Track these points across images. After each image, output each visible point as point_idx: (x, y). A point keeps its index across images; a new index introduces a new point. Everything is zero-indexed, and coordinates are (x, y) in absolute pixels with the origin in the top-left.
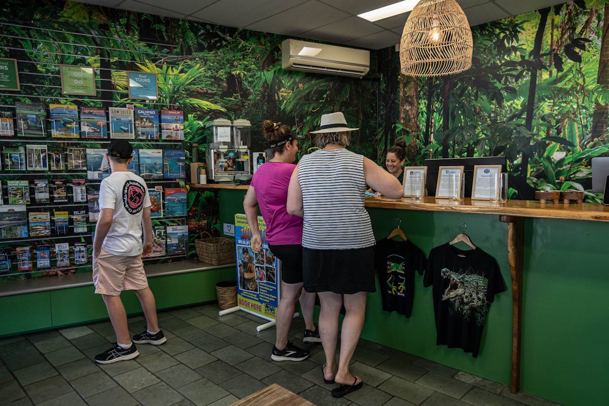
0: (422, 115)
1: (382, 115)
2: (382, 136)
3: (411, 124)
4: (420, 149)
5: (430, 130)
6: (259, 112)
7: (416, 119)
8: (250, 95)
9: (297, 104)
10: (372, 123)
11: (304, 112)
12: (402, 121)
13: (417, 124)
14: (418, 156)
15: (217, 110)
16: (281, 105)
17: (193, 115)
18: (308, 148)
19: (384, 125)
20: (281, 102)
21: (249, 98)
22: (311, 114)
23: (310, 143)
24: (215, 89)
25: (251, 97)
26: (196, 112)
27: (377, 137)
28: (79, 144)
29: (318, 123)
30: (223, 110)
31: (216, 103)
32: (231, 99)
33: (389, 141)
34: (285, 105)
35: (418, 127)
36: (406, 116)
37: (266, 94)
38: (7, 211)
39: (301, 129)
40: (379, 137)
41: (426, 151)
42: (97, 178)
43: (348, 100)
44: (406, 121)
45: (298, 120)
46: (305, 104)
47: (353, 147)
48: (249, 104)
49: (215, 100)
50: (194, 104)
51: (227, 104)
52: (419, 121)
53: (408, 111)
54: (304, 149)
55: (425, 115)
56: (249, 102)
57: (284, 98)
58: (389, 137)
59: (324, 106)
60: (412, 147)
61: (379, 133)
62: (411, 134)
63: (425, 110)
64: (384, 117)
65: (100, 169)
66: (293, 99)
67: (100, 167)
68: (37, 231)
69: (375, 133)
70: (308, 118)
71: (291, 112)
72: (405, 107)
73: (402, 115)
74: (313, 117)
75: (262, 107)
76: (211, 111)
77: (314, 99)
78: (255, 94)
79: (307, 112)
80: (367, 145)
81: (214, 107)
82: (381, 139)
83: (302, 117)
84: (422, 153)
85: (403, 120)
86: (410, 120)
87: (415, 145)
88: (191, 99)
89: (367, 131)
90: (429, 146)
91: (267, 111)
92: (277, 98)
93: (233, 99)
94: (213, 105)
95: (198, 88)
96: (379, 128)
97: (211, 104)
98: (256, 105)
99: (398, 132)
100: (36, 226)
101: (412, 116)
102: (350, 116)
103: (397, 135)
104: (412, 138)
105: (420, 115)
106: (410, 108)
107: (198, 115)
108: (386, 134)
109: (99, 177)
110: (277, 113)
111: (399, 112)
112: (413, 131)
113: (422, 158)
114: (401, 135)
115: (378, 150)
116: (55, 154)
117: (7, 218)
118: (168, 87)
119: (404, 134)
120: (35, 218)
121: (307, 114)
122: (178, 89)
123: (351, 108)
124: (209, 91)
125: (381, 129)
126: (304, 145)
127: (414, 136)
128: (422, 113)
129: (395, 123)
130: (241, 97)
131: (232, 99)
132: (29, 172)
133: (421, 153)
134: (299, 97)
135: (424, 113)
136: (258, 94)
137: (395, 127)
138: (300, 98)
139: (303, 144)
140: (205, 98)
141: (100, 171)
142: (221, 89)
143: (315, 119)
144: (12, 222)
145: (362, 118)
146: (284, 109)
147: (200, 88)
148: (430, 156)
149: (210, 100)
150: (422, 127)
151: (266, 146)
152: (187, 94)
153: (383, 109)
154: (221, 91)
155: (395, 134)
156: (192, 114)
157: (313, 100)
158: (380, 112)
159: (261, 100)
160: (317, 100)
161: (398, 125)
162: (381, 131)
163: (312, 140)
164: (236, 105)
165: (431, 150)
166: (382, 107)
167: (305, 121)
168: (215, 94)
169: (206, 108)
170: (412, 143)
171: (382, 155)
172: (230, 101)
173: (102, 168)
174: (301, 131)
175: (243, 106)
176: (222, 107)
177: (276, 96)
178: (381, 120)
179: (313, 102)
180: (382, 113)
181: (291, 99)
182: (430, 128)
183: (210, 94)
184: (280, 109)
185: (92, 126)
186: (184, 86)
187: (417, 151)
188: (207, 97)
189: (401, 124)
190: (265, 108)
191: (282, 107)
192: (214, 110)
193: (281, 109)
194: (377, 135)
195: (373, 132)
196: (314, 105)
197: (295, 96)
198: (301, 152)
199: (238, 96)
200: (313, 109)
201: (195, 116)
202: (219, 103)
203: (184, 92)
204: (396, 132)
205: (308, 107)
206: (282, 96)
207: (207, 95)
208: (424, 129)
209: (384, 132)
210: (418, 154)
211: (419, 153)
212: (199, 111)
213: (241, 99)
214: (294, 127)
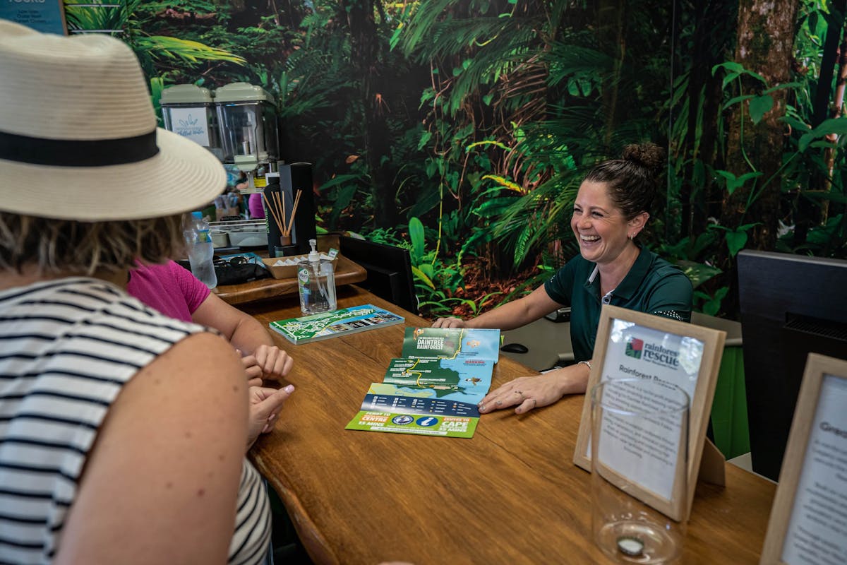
0: (813, 24)
1: (685, 38)
2: (683, 100)
3: (772, 58)
4: (797, 134)
5: (836, 72)
6: (330, 58)
7: (787, 41)
8: (306, 14)
9: (434, 30)
10: (655, 64)
11: (454, 51)
12: (743, 52)
13: (790, 57)
14: (785, 155)
15: (221, 61)
16: (390, 35)
17: (161, 80)
18: (468, 144)
19: (689, 67)
20: (388, 29)
21: (302, 25)
22: (475, 53)
23: (472, 131)
24: (213, 8)
25: (307, 21)
26: (170, 70)
27: (667, 102)
29: (493, 76)
30: (236, 60)
31: (217, 44)
32: (256, 30)
33: (700, 112)
34: (401, 35)
35: (794, 66)
36: (757, 34)
37: (348, 9)
39: (447, 96)
40: (671, 104)
41: (815, 140)
43: (585, 6)
44: (756, 50)
45: (437, 71)
46: (455, 28)
47: (594, 135)
48: (304, 39)
49: (215, 35)
50: (162, 50)
51: (245, 45)
52: (800, 47)
53: (763, 19)
54: (454, 148)
55: (823, 25)
56: (304, 34)
57: (398, 17)
58: (702, 101)
59: (511, 29)
60: (772, 129)
61: (674, 90)
62: (769, 90)
63: (825, 8)
64: (690, 44)
66: (424, 16)
69: (663, 93)
70: (467, 64)
71: (417, 52)
72: (754, 8)
73: (745, 33)
74: (481, 61)
75: (339, 46)
76: (206, 64)
77: (483, 11)
78: (318, 11)
79: (463, 49)
80: (638, 127)
81: (212, 54)
82: (678, 108)
83: (449, 63)
84: (802, 147)
85: (747, 49)
86: (767, 46)
87: (783, 123)
88: (155, 38)
89: (639, 89)
90: (827, 124)
91: (353, 55)
92: (377, 17)
93: (262, 31)
94: (210, 49)
95: (168, 7)
96: (675, 77)
97: (205, 47)
98: (322, 40)
99: (729, 85)
101: (777, 33)
102: (588, 50)
103: (727, 94)
104: (771, 103)
105: (806, 26)
106: (772, 6)
107: (173, 77)
108: (693, 92)
110: (380, 59)
111: (735, 26)
112: (775, 81)
113: (800, 162)
114: (738, 94)
115: (671, 138)
118: (92, 12)
119: (748, 93)
121: (463, 54)
122: (118, 13)
123: (590, 27)
124: (199, 15)
125: (680, 79)
126: (456, 138)
127: (780, 95)
128: (813, 17)
129: (721, 60)
130: (281, 24)
131: (260, 30)
133: (796, 148)
134: (438, 10)
135: (821, 18)
136: (327, 11)
137: (722, 72)
138: (443, 13)
139: (452, 135)
140: (190, 34)
142: (227, 7)
143: (485, 65)
145: (623, 52)
146: (397, 46)
147: (175, 9)
148: (829, 156)
149: (202, 37)
150: (809, 64)
151: (351, 144)
152: (144, 27)
153: (688, 23)
154: (229, 11)
155: (720, 92)
156: (160, 75)
157: (480, 15)
158: (681, 31)
159: (335, 28)
160: (492, 13)
161: (727, 65)
162: (681, 84)
163: (477, 125)
164: (269, 44)
165: (835, 137)
166: (685, 17)
167: (456, 73)
168: (213, 21)
169: (192, 57)
170: (770, 118)
171: (681, 153)
172: (254, 35)
174: (446, 100)
175: (289, 46)
176: (234, 53)
177: (376, 12)
178: (683, 54)
179: (481, 19)
180: (685, 32)
181: (418, 17)
182: (837, 66)
183: (201, 21)
184: (387, 46)
186: (132, 7)
187: (786, 140)
188: (193, 30)
189: (740, 61)
190: (347, 46)
191: (394, 41)
192: (213, 63)
193: (389, 47)
194: (668, 96)
195: (657, 89)
196: (484, 28)
197: (429, 10)
198: (447, 156)
199: (272, 20)
200: (480, 40)
201: (168, 80)
202: (224, 42)
203: (133, 22)
204: (725, 83)
205: (467, 36)
206: (392, 11)
207: (194, 26)
208: (815, 72)
209: (687, 89)
210: (788, 150)
211: (790, 146)
212: (176, 67)
213: (280, 28)
214: (425, 91)
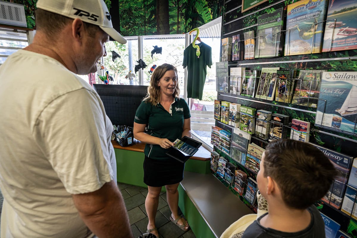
28: (319, 63)
38: (238, 134)
42: (330, 126)
65: (339, 111)
67: (340, 107)
68: (251, 164)
100: (252, 159)
109: (333, 123)
116: (281, 79)
117: (237, 141)
120: (252, 150)
132: (256, 99)
141: (339, 114)
144: (239, 146)
173: (342, 111)
185: (345, 26)
